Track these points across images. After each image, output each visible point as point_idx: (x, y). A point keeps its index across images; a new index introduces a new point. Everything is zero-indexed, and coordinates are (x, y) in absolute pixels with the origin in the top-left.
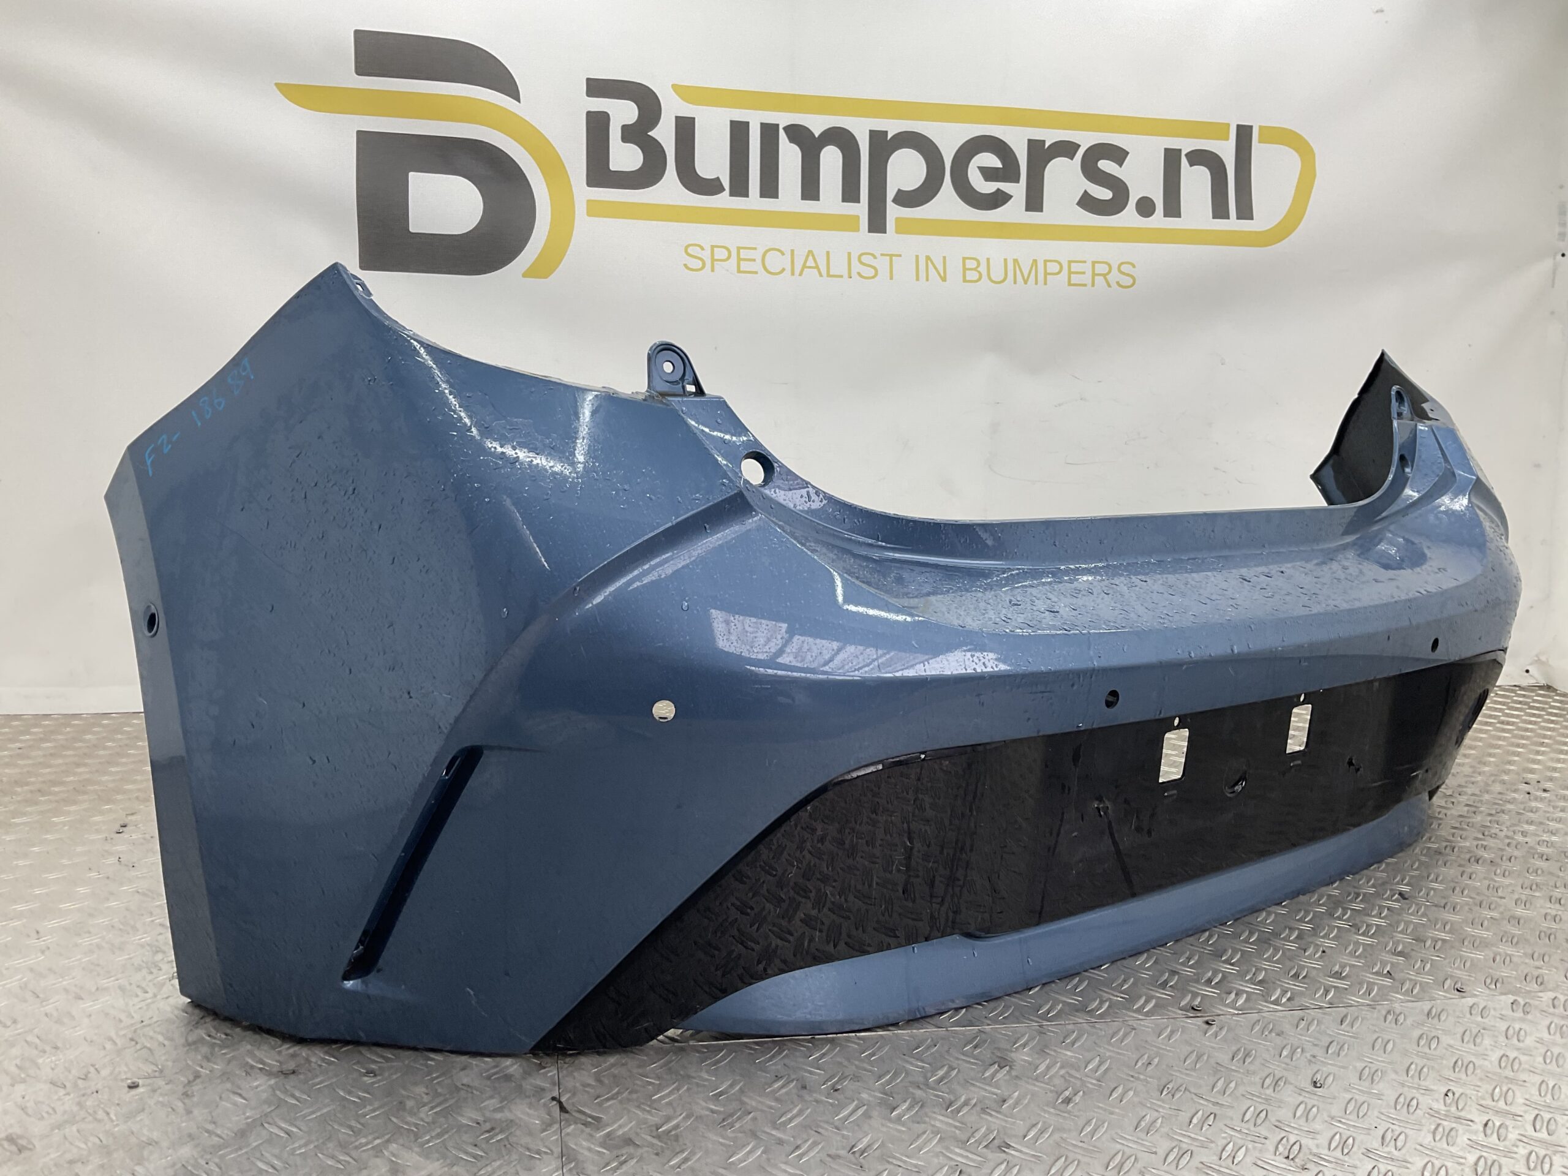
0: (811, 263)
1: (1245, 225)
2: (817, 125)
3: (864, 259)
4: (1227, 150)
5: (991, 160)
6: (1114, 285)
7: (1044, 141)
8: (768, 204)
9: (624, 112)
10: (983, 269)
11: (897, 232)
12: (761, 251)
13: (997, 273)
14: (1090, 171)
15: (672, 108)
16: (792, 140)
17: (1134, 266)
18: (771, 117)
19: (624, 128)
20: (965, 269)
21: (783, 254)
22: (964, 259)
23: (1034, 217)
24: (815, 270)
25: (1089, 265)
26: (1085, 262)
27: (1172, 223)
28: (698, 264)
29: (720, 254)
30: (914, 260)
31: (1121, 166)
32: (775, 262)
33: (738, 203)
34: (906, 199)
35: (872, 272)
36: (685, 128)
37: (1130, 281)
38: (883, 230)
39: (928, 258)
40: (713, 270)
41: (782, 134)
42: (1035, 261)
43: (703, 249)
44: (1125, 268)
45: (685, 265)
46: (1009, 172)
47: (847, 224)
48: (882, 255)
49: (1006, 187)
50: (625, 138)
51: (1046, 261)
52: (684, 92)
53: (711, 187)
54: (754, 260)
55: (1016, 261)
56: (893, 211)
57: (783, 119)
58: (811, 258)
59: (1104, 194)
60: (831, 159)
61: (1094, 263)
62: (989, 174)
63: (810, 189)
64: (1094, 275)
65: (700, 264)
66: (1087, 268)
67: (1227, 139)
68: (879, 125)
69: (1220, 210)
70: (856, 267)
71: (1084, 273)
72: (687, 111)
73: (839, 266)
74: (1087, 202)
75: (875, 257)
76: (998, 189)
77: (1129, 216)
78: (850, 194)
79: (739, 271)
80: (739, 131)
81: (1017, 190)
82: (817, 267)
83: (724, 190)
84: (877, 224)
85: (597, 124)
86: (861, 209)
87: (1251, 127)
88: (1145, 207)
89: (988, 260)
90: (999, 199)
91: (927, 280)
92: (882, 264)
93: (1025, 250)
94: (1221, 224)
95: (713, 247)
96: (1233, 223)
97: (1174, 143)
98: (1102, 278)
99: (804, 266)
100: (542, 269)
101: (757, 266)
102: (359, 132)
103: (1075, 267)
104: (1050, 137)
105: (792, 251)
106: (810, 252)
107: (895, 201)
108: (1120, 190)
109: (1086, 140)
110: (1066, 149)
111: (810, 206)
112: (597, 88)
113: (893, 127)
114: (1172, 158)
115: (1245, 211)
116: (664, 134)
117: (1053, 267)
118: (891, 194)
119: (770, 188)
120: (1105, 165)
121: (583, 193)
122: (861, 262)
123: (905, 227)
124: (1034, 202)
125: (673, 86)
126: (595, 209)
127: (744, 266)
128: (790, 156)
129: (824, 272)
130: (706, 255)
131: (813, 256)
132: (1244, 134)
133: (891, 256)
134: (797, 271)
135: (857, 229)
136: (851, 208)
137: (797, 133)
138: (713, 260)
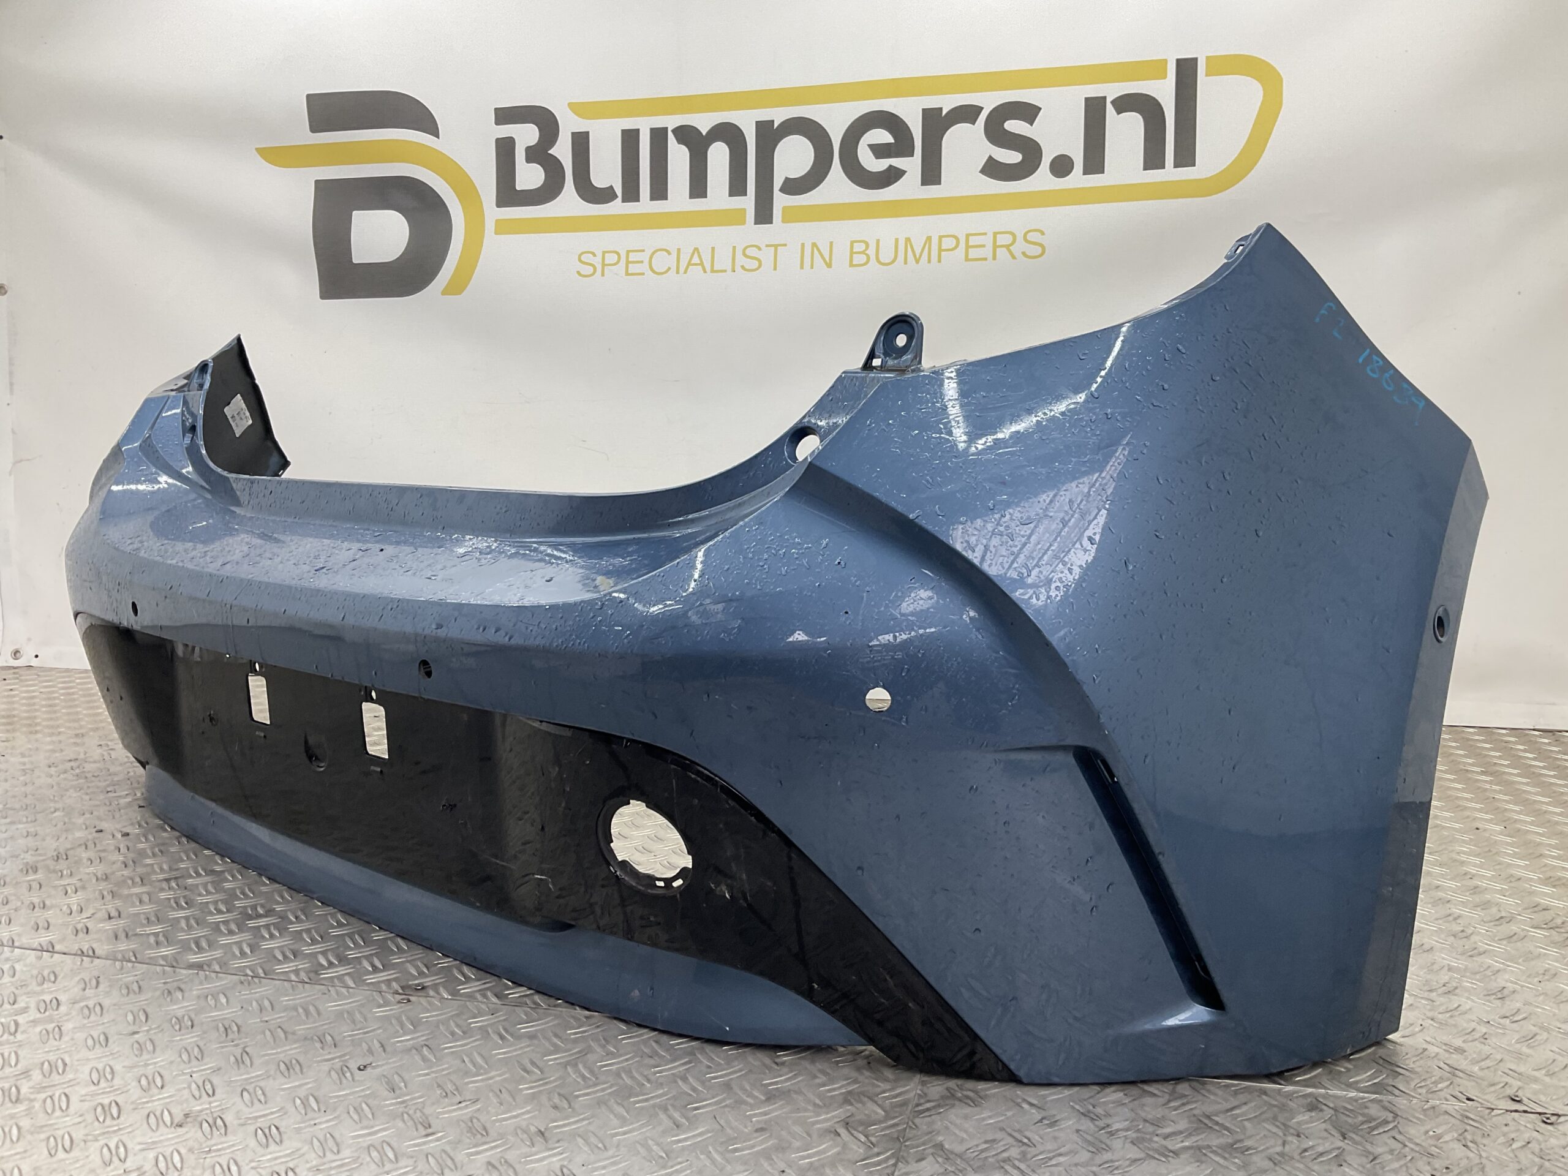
0: (696, 260)
1: (1185, 173)
2: (704, 123)
3: (749, 252)
4: (1164, 92)
5: (882, 136)
6: (1018, 254)
7: (941, 109)
8: (659, 206)
9: (526, 135)
10: (871, 252)
11: (783, 222)
12: (648, 253)
13: (886, 255)
14: (996, 133)
15: (568, 125)
16: (680, 141)
17: (1043, 233)
18: (659, 122)
19: (529, 150)
20: (852, 253)
21: (669, 253)
22: (852, 243)
23: (932, 191)
24: (700, 267)
25: (990, 236)
26: (985, 234)
27: (1094, 180)
28: (589, 270)
29: (611, 258)
30: (800, 247)
31: (1032, 125)
32: (662, 262)
33: (631, 208)
34: (793, 187)
35: (756, 264)
36: (581, 142)
37: (1039, 250)
38: (769, 220)
39: (814, 245)
40: (603, 275)
41: (670, 135)
42: (929, 239)
43: (594, 255)
44: (1031, 237)
45: (578, 272)
46: (902, 145)
47: (733, 218)
48: (767, 246)
49: (897, 162)
50: (529, 160)
51: (941, 237)
52: (579, 109)
53: (605, 196)
54: (642, 262)
55: (908, 240)
56: (780, 200)
57: (671, 122)
58: (696, 254)
59: (1012, 157)
60: (719, 155)
61: (995, 234)
62: (880, 151)
63: (698, 187)
64: (995, 247)
65: (591, 269)
66: (988, 241)
67: (1164, 76)
68: (764, 115)
69: (1153, 159)
70: (740, 260)
71: (984, 246)
72: (581, 126)
73: (723, 260)
74: (993, 169)
75: (760, 249)
76: (891, 166)
77: (1042, 179)
78: (737, 187)
79: (627, 274)
80: (630, 138)
81: (912, 165)
82: (702, 264)
83: (617, 197)
84: (764, 215)
85: (505, 149)
86: (748, 203)
87: (1196, 59)
88: (1062, 166)
89: (878, 241)
90: (892, 176)
91: (812, 268)
92: (766, 256)
93: (916, 227)
94: (1155, 175)
95: (604, 253)
96: (1170, 173)
97: (1094, 91)
98: (1004, 249)
99: (689, 264)
100: (456, 287)
101: (645, 267)
102: (317, 182)
103: (973, 241)
104: (947, 103)
105: (679, 250)
106: (696, 249)
107: (782, 190)
108: (1031, 151)
109: (989, 101)
110: (968, 114)
111: (699, 204)
112: (505, 116)
113: (779, 116)
114: (1095, 110)
115: (1186, 156)
116: (563, 150)
117: (948, 243)
118: (778, 183)
119: (660, 191)
120: (1013, 126)
121: (493, 213)
122: (744, 255)
123: (790, 216)
124: (931, 174)
125: (570, 105)
126: (503, 227)
127: (632, 268)
128: (678, 156)
129: (708, 268)
130: (597, 261)
131: (698, 252)
132: (1186, 70)
133: (776, 246)
134: (682, 270)
135: (742, 222)
136: (738, 202)
137: (685, 134)
138: (604, 265)
